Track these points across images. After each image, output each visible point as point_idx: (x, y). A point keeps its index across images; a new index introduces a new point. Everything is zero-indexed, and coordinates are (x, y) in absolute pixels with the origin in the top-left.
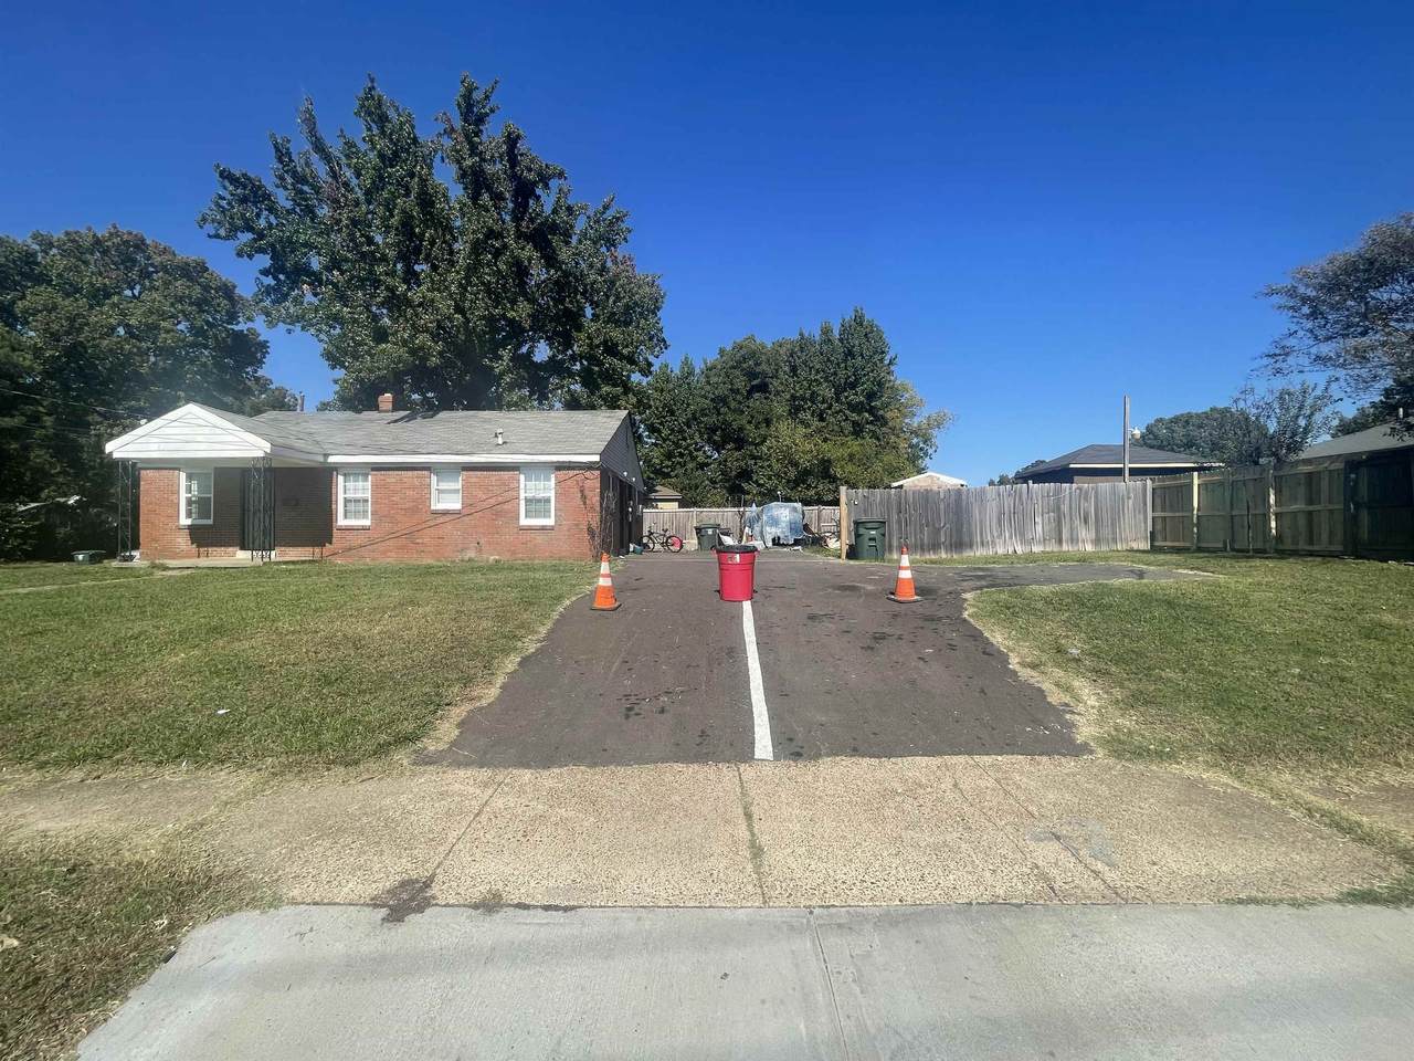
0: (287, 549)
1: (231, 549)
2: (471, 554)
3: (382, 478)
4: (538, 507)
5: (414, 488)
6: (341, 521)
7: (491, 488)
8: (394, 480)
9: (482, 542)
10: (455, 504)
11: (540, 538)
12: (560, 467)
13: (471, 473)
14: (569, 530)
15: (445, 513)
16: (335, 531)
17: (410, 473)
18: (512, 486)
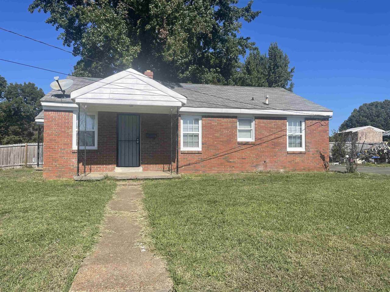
0: (149, 166)
1: (110, 166)
2: (261, 168)
3: (209, 122)
4: (296, 140)
5: (227, 128)
6: (183, 148)
7: (272, 130)
8: (216, 124)
9: (267, 161)
10: (251, 139)
11: (298, 159)
12: (308, 118)
13: (261, 121)
14: (313, 154)
15: (246, 144)
16: (180, 154)
17: (226, 120)
18: (283, 128)
